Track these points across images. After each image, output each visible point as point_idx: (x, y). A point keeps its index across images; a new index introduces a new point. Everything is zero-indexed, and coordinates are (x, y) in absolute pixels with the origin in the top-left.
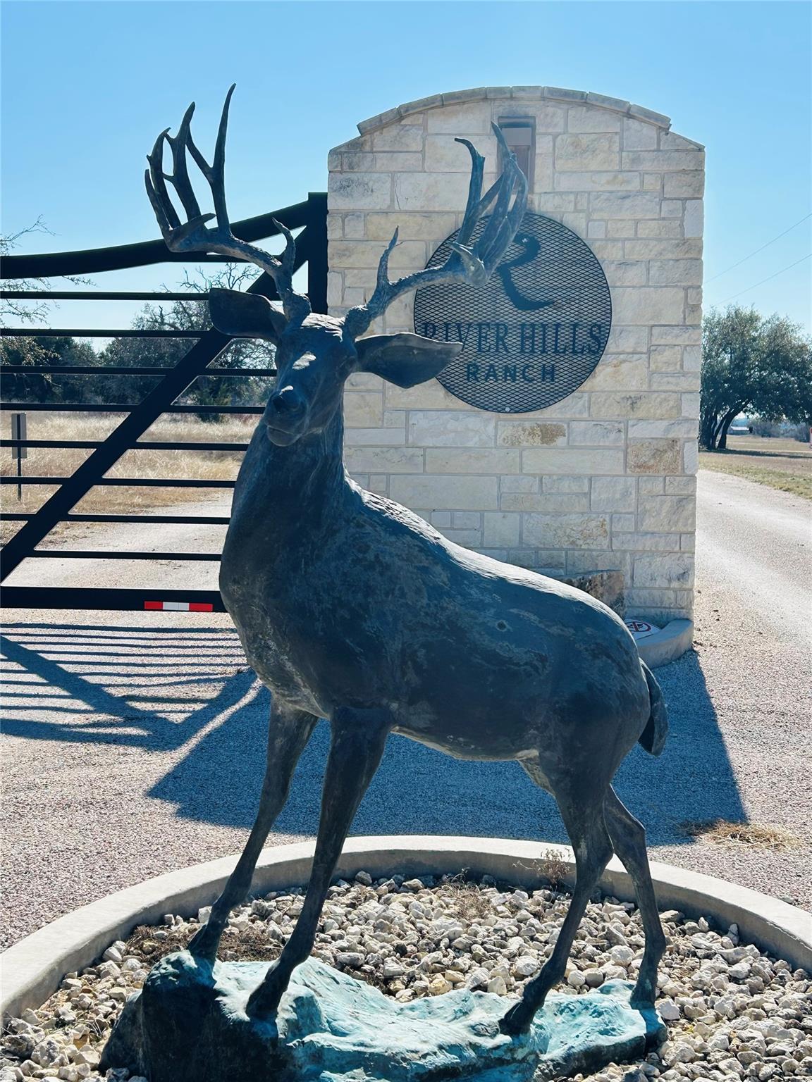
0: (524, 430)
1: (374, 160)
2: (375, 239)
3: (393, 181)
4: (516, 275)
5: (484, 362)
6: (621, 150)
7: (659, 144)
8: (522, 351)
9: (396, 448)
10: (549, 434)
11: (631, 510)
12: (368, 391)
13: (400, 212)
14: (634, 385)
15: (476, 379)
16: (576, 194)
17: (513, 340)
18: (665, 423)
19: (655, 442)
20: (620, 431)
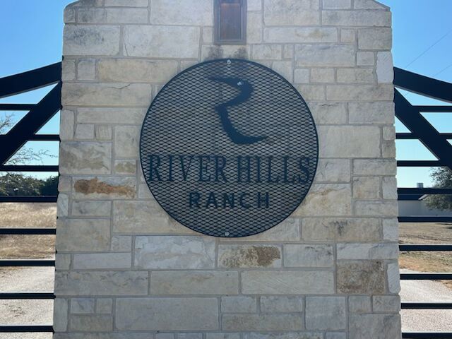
0: (242, 252)
1: (105, 14)
2: (106, 81)
3: (122, 33)
4: (233, 113)
5: (204, 191)
6: (321, 9)
7: (352, 5)
8: (239, 181)
9: (122, 271)
10: (265, 256)
11: (344, 327)
12: (96, 218)
13: (128, 58)
14: (340, 210)
15: (198, 206)
16: (283, 45)
17: (231, 170)
18: (370, 246)
19: (361, 263)
20: (329, 254)
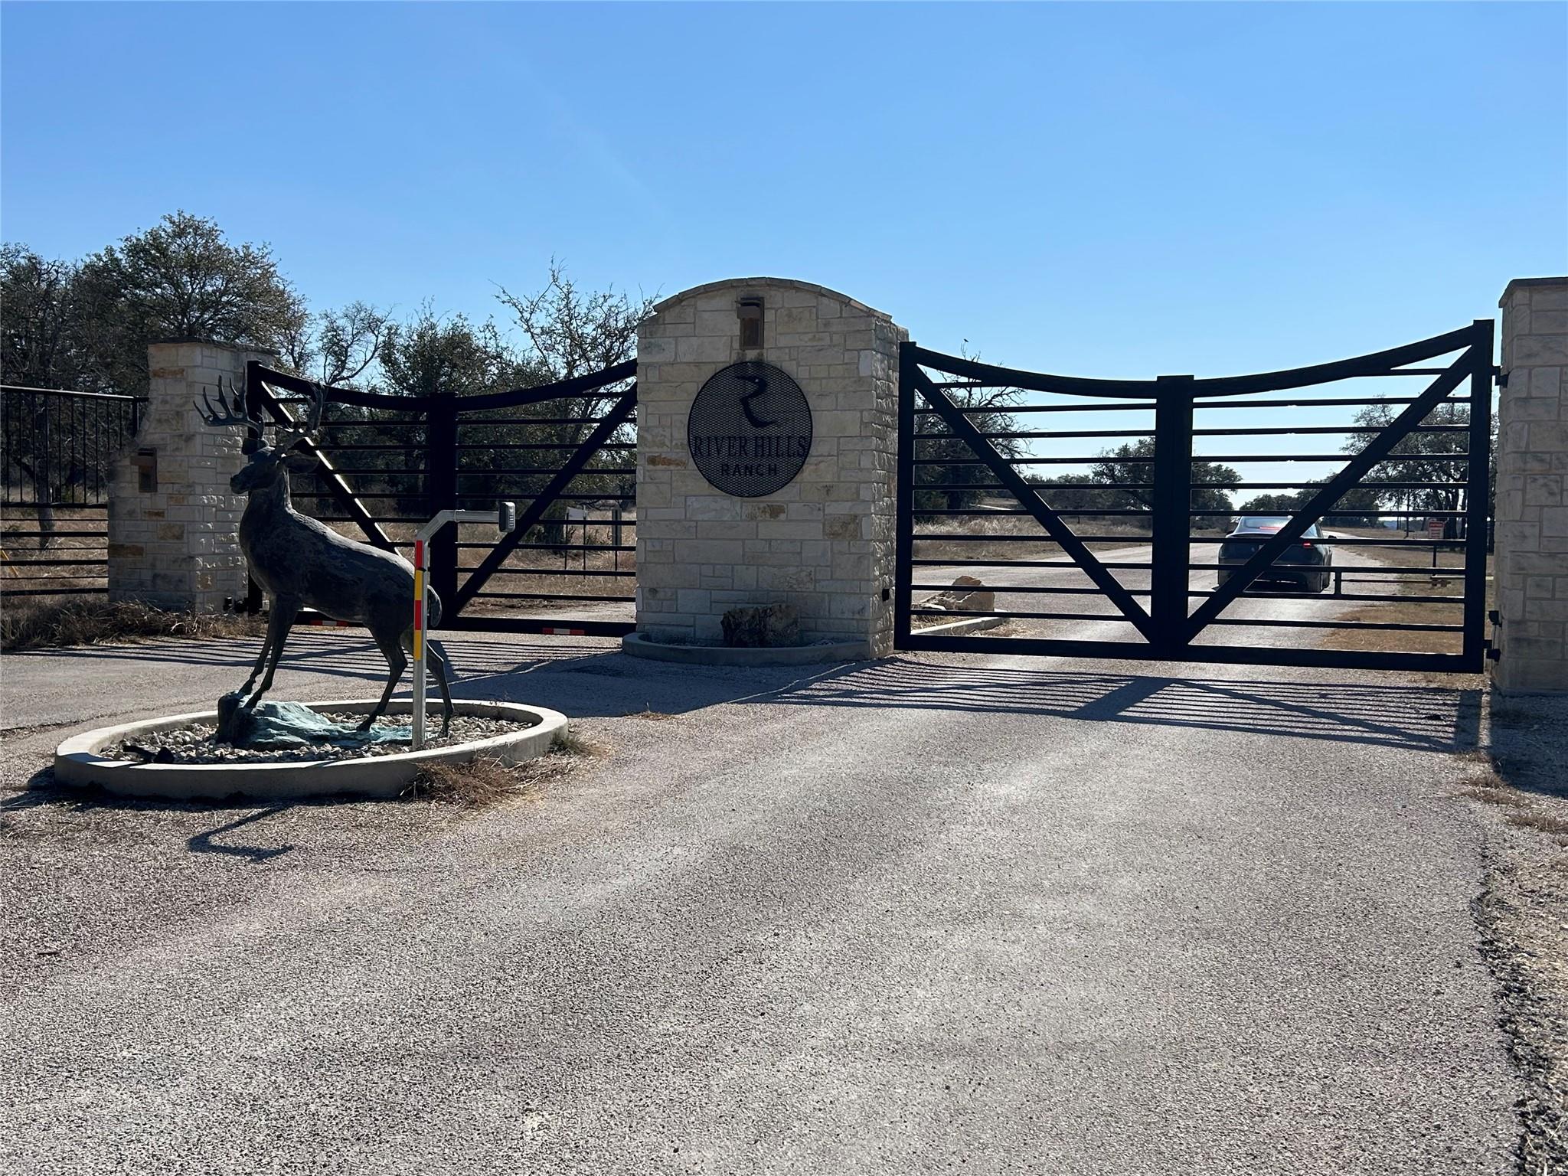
0: (759, 509)
1: (665, 330)
2: (666, 382)
3: (676, 344)
4: (753, 403)
5: (733, 463)
6: (818, 318)
7: (841, 314)
8: (756, 456)
9: (679, 521)
10: (775, 512)
11: (828, 564)
12: (661, 483)
13: (681, 363)
14: (829, 478)
15: (727, 474)
16: (790, 348)
17: (751, 447)
18: (850, 504)
19: (842, 517)
20: (819, 509)
